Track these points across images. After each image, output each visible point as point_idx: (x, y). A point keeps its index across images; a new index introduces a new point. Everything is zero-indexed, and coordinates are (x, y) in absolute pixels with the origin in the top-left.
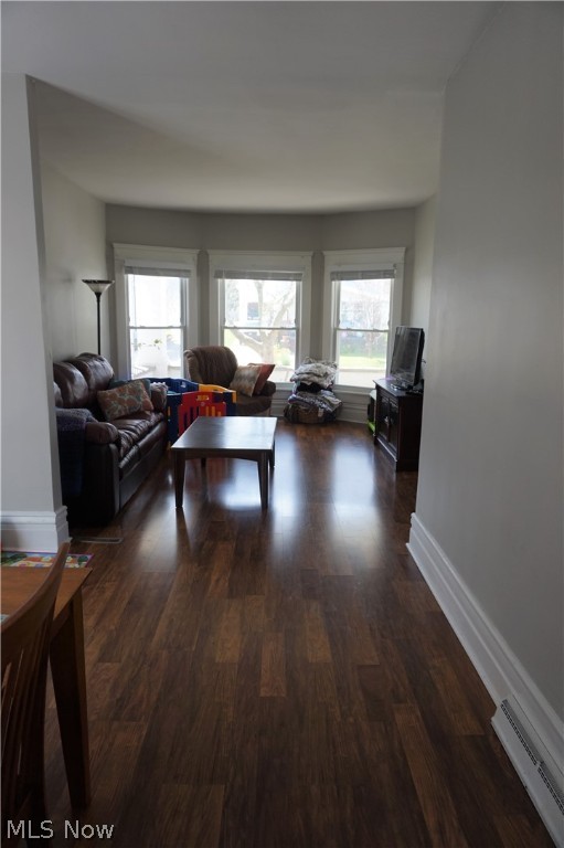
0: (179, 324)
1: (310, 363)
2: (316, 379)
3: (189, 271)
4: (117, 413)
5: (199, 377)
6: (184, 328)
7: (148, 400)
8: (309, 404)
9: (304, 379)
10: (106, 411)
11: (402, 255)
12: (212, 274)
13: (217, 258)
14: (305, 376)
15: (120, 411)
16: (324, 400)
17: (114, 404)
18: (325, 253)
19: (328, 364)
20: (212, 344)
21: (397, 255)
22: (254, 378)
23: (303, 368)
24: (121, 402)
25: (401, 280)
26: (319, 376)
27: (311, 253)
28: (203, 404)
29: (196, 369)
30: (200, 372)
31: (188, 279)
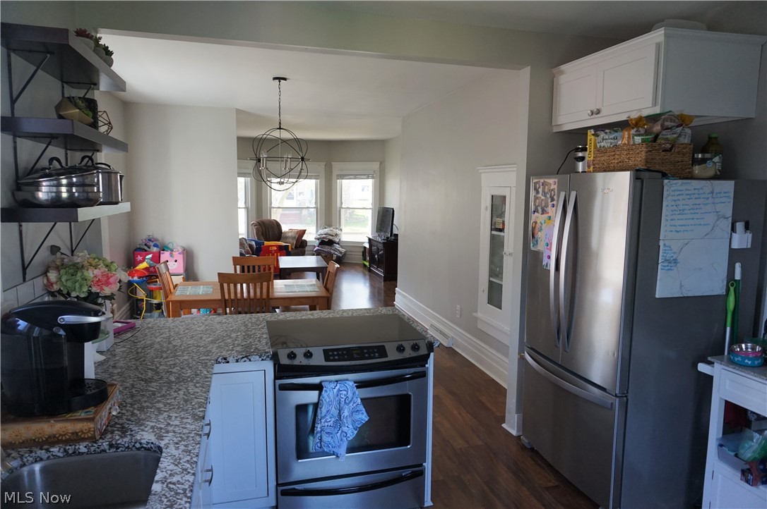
0: (243, 205)
1: (325, 228)
2: (331, 238)
3: (250, 174)
5: (262, 238)
6: (247, 208)
8: (327, 252)
9: (324, 238)
11: (378, 166)
14: (324, 236)
16: (336, 250)
18: (332, 163)
19: (337, 229)
20: (264, 218)
21: (376, 166)
22: (295, 237)
23: (321, 231)
25: (378, 180)
26: (332, 236)
27: (324, 163)
28: (273, 252)
29: (260, 233)
30: (263, 235)
31: (249, 179)
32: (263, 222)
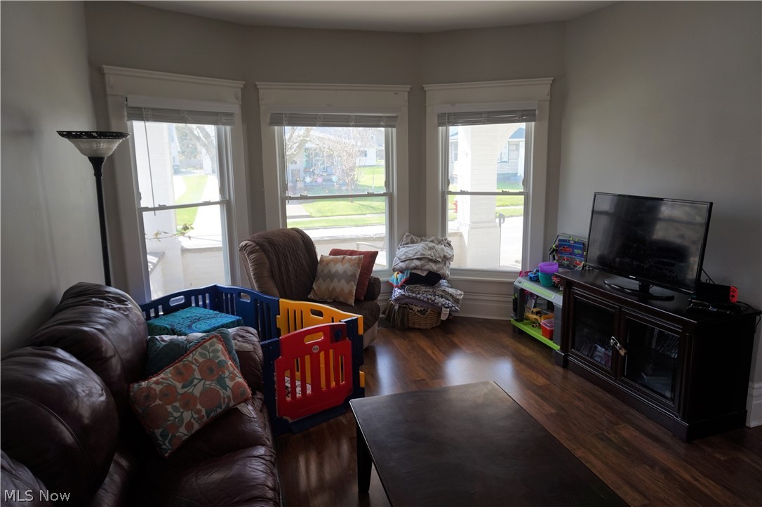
0: (216, 197)
1: (413, 242)
2: (433, 267)
3: (231, 115)
4: (183, 430)
5: (271, 285)
6: (226, 203)
7: (240, 379)
8: (427, 302)
9: (415, 268)
10: (158, 432)
11: (547, 89)
12: (265, 119)
13: (272, 95)
14: (417, 263)
15: (189, 426)
16: (446, 295)
17: (174, 411)
18: (427, 87)
19: (440, 242)
20: (270, 228)
21: (539, 89)
22: (353, 275)
23: (402, 252)
24: (188, 402)
25: (545, 124)
26: (436, 262)
27: (408, 88)
28: (316, 349)
29: (266, 273)
30: (273, 276)
31: (228, 128)
32: (271, 242)
